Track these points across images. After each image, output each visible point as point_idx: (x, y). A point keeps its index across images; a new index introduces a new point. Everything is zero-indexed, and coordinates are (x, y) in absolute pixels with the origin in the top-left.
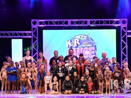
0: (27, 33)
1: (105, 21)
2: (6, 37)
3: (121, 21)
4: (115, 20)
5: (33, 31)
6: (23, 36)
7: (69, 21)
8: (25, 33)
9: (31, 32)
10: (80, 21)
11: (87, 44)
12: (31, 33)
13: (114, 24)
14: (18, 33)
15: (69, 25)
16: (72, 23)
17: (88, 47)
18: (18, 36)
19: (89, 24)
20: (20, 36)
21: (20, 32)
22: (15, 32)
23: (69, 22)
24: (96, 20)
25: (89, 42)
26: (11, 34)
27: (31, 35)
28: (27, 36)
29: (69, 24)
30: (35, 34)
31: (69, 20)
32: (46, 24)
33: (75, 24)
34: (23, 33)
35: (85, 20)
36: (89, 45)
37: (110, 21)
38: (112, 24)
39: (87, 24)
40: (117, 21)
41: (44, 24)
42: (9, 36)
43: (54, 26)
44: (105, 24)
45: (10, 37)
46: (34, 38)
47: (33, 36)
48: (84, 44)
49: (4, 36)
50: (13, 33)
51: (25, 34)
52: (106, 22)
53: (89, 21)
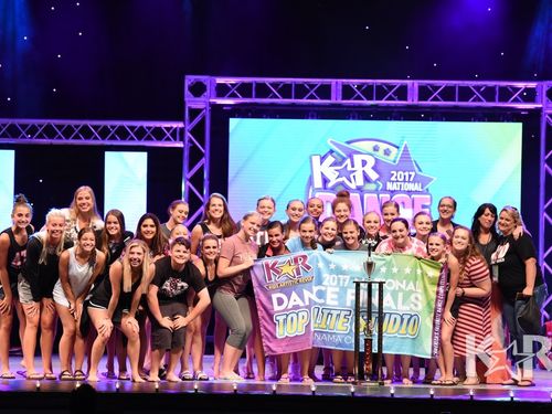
0: (168, 129)
1: (478, 88)
2: (83, 142)
3: (545, 89)
4: (521, 85)
5: (191, 120)
6: (149, 139)
7: (336, 84)
8: (160, 128)
9: (181, 125)
10: (379, 87)
11: (404, 181)
12: (182, 130)
13: (516, 101)
14: (132, 128)
15: (333, 101)
16: (348, 92)
17: (409, 192)
18: (132, 139)
19: (416, 98)
20: (140, 139)
21: (138, 124)
22: (118, 123)
23: (333, 88)
24: (443, 83)
25: (413, 174)
26: (104, 133)
27: (182, 139)
28: (168, 139)
29: (333, 95)
30: (198, 132)
31: (333, 81)
32: (244, 96)
33: (359, 98)
34: (149, 128)
35: (398, 82)
36: (411, 187)
37: (501, 88)
38: (506, 100)
39: (406, 100)
40: (526, 89)
41: (233, 96)
42: (96, 138)
43: (272, 104)
44: (480, 100)
45: (100, 142)
46: (194, 149)
47: (191, 141)
48: (393, 178)
49: (77, 137)
50: (113, 127)
51: (159, 134)
52: (481, 93)
53: (416, 85)
